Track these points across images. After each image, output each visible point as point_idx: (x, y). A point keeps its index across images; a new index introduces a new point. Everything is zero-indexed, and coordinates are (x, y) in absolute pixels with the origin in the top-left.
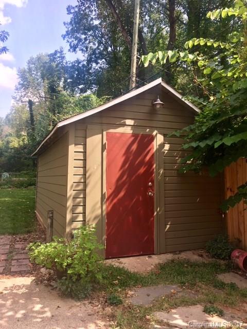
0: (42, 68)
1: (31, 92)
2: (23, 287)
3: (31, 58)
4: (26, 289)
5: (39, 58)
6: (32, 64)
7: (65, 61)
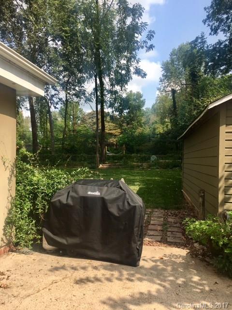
0: (184, 57)
1: (174, 82)
2: (180, 257)
3: (173, 50)
4: (183, 259)
5: (180, 49)
6: (174, 55)
7: (206, 46)
